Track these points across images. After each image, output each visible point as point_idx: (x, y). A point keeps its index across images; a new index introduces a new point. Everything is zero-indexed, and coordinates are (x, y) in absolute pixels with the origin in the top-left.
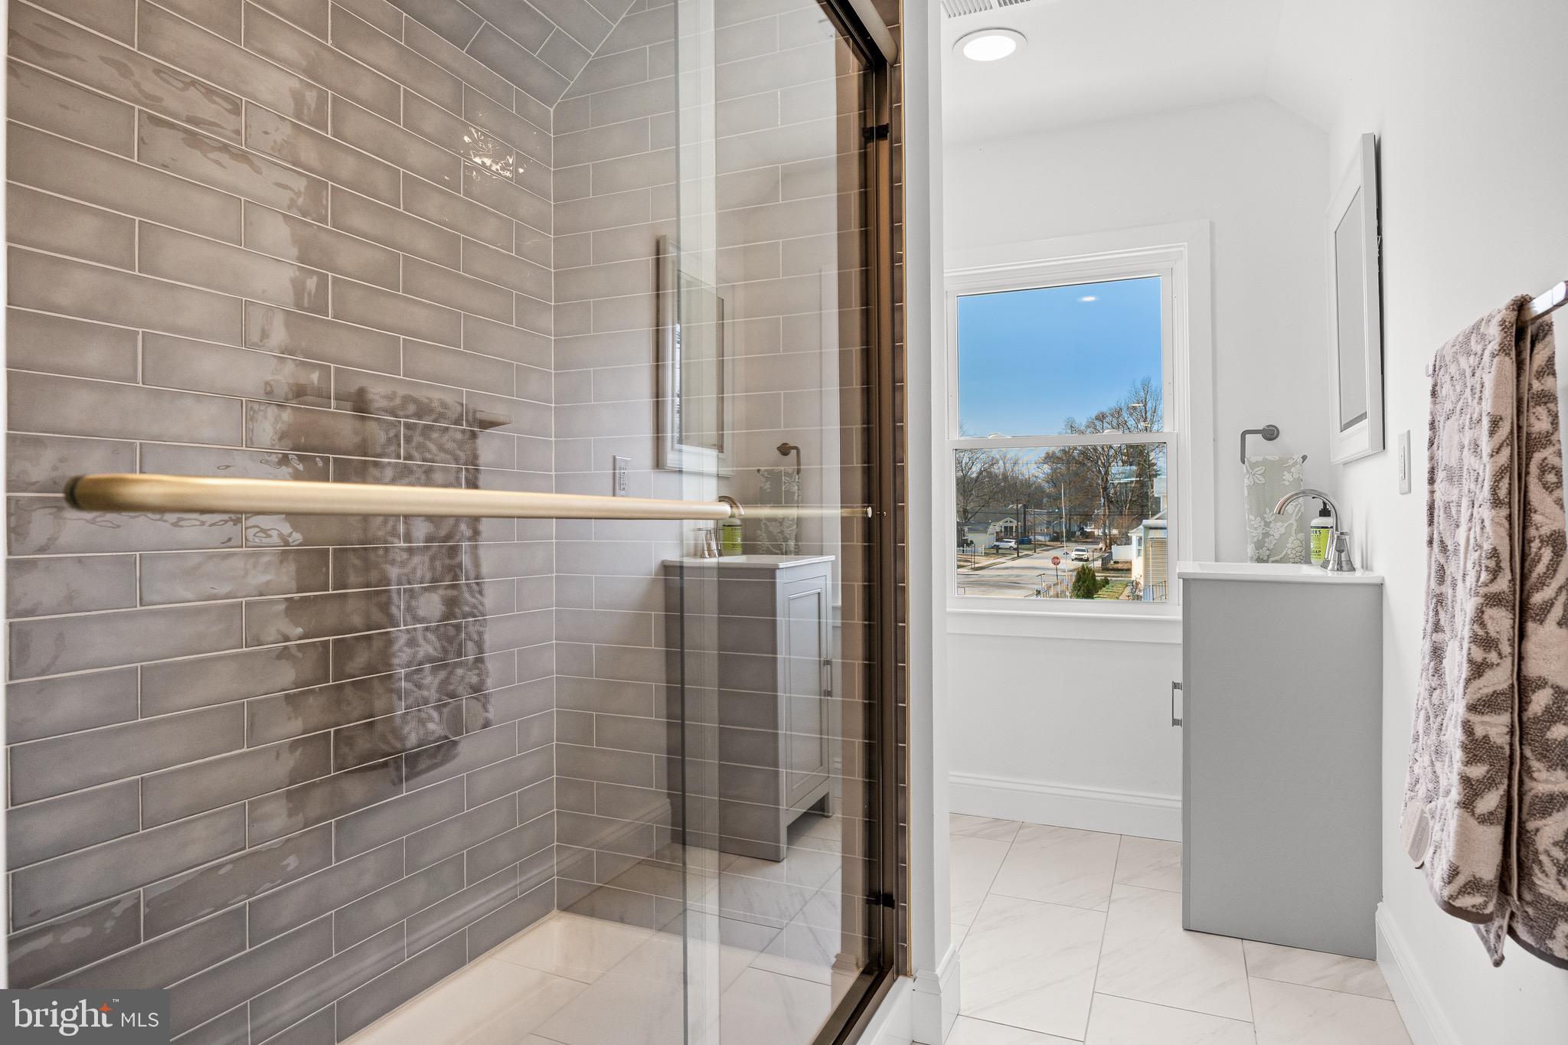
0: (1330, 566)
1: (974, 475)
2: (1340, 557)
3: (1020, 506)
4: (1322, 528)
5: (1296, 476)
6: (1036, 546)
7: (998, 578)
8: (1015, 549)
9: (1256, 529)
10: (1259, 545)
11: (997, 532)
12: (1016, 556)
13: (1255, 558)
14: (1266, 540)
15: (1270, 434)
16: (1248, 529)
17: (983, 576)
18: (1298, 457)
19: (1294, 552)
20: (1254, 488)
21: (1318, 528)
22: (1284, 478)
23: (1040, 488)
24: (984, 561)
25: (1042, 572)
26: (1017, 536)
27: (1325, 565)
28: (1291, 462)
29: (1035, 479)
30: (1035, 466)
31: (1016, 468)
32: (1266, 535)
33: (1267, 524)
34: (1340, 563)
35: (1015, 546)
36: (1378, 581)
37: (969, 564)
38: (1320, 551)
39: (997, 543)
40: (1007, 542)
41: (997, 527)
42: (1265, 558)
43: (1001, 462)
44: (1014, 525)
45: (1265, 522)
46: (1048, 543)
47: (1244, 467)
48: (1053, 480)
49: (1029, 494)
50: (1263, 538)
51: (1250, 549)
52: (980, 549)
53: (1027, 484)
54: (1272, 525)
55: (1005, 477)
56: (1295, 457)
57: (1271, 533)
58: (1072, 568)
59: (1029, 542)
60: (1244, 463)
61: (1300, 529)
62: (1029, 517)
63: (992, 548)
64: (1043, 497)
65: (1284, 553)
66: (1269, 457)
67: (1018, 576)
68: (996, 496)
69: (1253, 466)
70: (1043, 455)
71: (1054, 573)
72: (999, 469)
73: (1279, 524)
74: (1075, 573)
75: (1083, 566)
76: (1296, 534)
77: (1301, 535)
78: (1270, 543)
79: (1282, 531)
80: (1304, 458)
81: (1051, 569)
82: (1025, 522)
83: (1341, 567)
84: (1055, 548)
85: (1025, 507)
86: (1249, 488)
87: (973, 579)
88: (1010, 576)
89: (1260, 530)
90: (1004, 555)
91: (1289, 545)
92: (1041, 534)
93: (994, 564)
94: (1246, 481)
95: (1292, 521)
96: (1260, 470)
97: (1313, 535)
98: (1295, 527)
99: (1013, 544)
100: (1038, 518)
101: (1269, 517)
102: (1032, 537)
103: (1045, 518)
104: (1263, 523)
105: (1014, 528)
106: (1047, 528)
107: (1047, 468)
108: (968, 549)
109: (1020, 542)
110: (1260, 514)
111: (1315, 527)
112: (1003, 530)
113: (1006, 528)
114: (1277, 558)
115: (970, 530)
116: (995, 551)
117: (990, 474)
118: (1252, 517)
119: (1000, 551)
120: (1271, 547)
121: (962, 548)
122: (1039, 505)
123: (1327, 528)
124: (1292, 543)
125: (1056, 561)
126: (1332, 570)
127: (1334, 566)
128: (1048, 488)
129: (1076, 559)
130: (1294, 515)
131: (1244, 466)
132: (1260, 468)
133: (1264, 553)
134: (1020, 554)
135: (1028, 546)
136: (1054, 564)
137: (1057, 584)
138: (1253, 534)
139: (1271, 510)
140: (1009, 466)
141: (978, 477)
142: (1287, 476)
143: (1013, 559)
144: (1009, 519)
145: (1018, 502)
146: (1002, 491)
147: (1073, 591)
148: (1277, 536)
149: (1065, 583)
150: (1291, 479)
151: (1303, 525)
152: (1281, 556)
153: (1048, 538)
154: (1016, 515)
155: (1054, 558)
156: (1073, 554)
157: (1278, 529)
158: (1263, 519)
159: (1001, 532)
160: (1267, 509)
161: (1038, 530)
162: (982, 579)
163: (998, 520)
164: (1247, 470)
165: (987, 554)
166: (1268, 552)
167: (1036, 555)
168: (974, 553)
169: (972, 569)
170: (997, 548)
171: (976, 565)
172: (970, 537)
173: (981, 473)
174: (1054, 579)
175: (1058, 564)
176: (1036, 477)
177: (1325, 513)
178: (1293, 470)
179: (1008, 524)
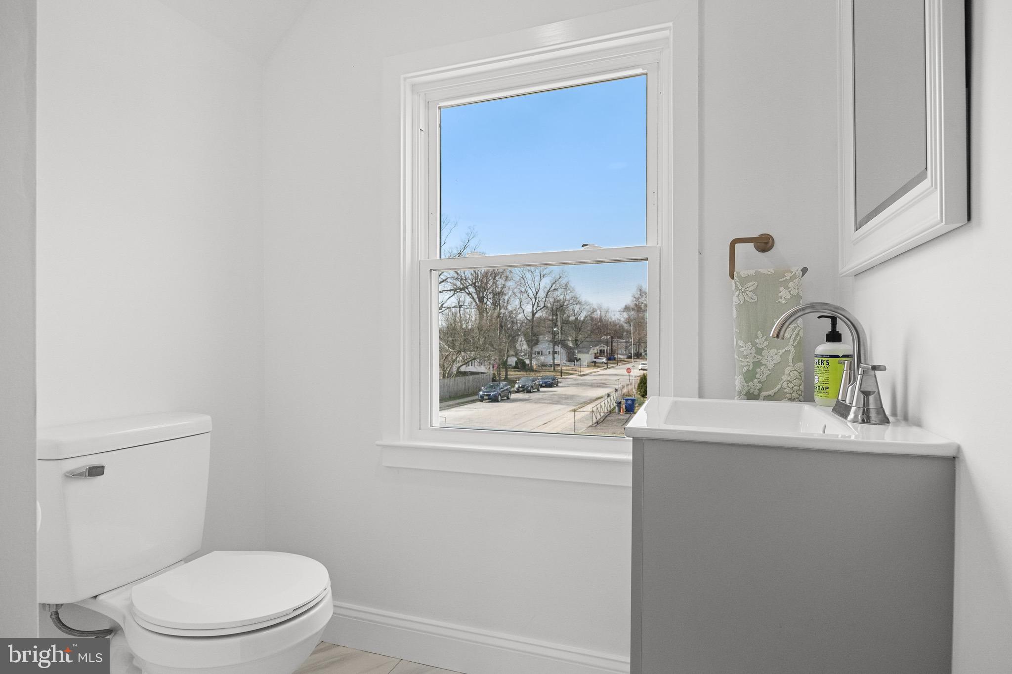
0: (851, 416)
1: (582, 319)
2: (866, 402)
3: (608, 337)
4: (832, 356)
5: (794, 292)
6: (618, 361)
7: (595, 381)
8: (606, 363)
9: (745, 357)
10: (749, 376)
11: (595, 353)
12: (606, 367)
13: (744, 392)
14: (758, 370)
15: (764, 244)
16: (736, 357)
17: (585, 380)
18: (797, 270)
19: (791, 385)
20: (744, 306)
21: (825, 356)
22: (780, 295)
23: (621, 327)
24: (587, 371)
25: (619, 377)
26: (607, 355)
27: (841, 410)
28: (788, 276)
29: (618, 321)
30: (618, 313)
31: (608, 315)
32: (758, 364)
33: (759, 351)
34: (866, 412)
35: (606, 362)
36: (950, 453)
37: (578, 372)
38: (827, 388)
39: (595, 360)
40: (601, 359)
41: (596, 349)
42: (756, 392)
43: (598, 311)
44: (605, 349)
45: (757, 348)
46: (625, 360)
47: (734, 285)
48: (628, 321)
49: (615, 330)
50: (754, 368)
51: (738, 382)
52: (584, 364)
53: (615, 324)
54: (764, 353)
55: (601, 320)
56: (794, 269)
57: (764, 361)
58: (639, 374)
59: (614, 359)
60: (732, 277)
61: (798, 358)
62: (614, 344)
63: (592, 362)
64: (623, 332)
65: (779, 386)
66: (762, 271)
67: (606, 380)
68: (595, 332)
69: (744, 280)
70: (623, 306)
71: (628, 378)
72: (597, 315)
73: (773, 351)
74: (639, 378)
75: (644, 374)
76: (794, 363)
77: (800, 365)
78: (762, 373)
79: (778, 359)
80: (805, 270)
81: (625, 376)
82: (612, 347)
83: (868, 418)
84: (629, 362)
85: (612, 338)
86: (739, 307)
87: (580, 381)
88: (601, 380)
89: (750, 359)
90: (599, 367)
91: (785, 377)
92: (622, 354)
93: (593, 372)
94: (735, 299)
95: (789, 347)
96: (751, 285)
97: (818, 367)
98: (791, 356)
99: (604, 360)
100: (619, 343)
101: (761, 342)
102: (616, 356)
103: (625, 345)
104: (753, 351)
105: (605, 351)
106: (625, 351)
107: (625, 315)
108: (577, 363)
109: (609, 359)
110: (751, 339)
111: (821, 356)
112: (599, 352)
113: (601, 350)
114: (771, 392)
115: (579, 352)
116: (595, 364)
117: (592, 319)
118: (741, 343)
119: (597, 365)
120: (764, 378)
121: (573, 363)
122: (621, 337)
123: (837, 356)
124: (789, 377)
125: (629, 370)
126: (854, 421)
127: (856, 416)
128: (626, 326)
129: (641, 369)
130: (791, 340)
131: (733, 281)
132: (750, 284)
133: (755, 386)
134: (608, 367)
135: (614, 361)
136: (628, 372)
137: (629, 385)
138: (743, 364)
139: (765, 333)
140: (603, 315)
141: (584, 320)
142: (784, 294)
143: (604, 369)
144: (602, 345)
145: (607, 335)
146: (598, 328)
147: (637, 389)
148: (770, 366)
149: (633, 385)
150: (789, 297)
151: (802, 352)
152: (776, 390)
153: (625, 357)
154: (607, 343)
155: (628, 369)
156: (640, 367)
157: (772, 356)
158: (754, 344)
159: (598, 353)
160: (759, 332)
161: (620, 352)
162: (584, 382)
163: (596, 346)
164: (736, 285)
165: (588, 366)
166: (759, 385)
167: (618, 367)
168: (580, 366)
169: (579, 375)
170: (595, 362)
171: (582, 373)
172: (579, 356)
173: (586, 317)
174: (628, 382)
175: (630, 372)
176: (620, 320)
177: (834, 337)
178: (791, 284)
179: (602, 348)
